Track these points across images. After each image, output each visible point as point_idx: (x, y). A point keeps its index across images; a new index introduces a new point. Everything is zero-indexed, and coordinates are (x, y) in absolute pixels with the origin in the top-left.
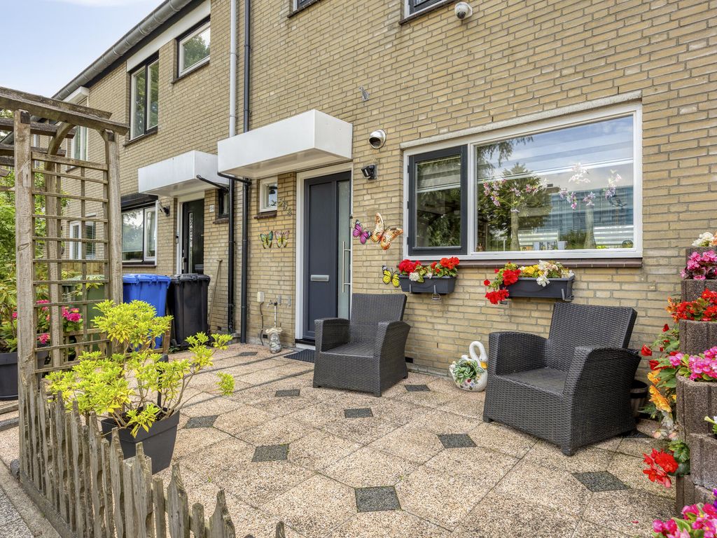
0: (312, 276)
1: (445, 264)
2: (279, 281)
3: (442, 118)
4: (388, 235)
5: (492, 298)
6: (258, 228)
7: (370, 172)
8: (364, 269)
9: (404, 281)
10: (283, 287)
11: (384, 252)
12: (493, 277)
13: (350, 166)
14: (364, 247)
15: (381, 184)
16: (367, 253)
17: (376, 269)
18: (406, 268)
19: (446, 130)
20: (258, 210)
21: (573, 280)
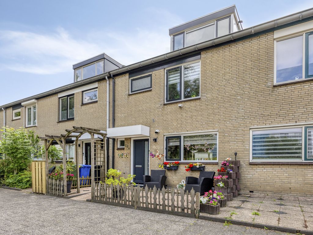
0: (136, 166)
1: (176, 163)
2: (125, 167)
3: (175, 129)
4: (160, 156)
5: (187, 170)
6: (117, 153)
7: (155, 140)
8: (153, 164)
9: (165, 167)
10: (127, 169)
11: (159, 160)
12: (187, 166)
13: (149, 138)
14: (153, 158)
15: (158, 143)
16: (154, 160)
17: (157, 164)
18: (165, 164)
19: (176, 132)
20: (117, 147)
21: (204, 167)
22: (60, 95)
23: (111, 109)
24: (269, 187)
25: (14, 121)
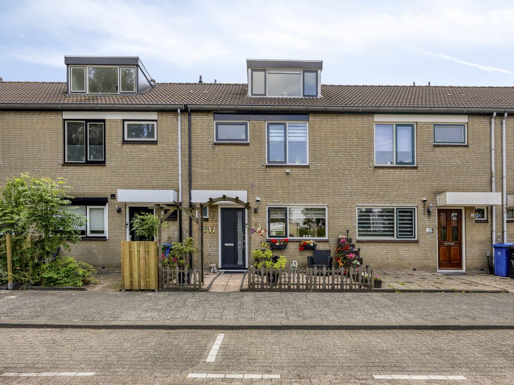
0: (226, 244)
3: (280, 199)
4: (263, 231)
7: (256, 211)
8: (253, 242)
10: (213, 249)
11: (261, 236)
15: (259, 215)
16: (254, 237)
17: (258, 242)
22: (67, 115)
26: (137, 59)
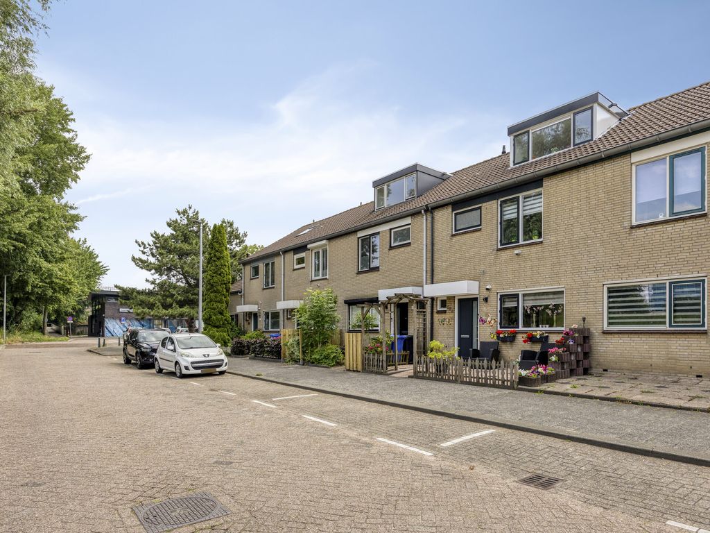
0: (462, 336)
1: (511, 332)
2: (447, 338)
3: (510, 285)
4: (493, 322)
5: (525, 342)
6: (437, 317)
7: (486, 300)
8: (484, 333)
9: (498, 337)
10: (449, 340)
11: (491, 327)
12: (525, 335)
13: (478, 296)
14: (484, 325)
15: (490, 304)
16: (485, 327)
17: (488, 333)
18: (498, 333)
19: (512, 288)
20: (437, 309)
22: (360, 234)
23: (430, 255)
24: (625, 364)
25: (295, 271)
26: (416, 165)
